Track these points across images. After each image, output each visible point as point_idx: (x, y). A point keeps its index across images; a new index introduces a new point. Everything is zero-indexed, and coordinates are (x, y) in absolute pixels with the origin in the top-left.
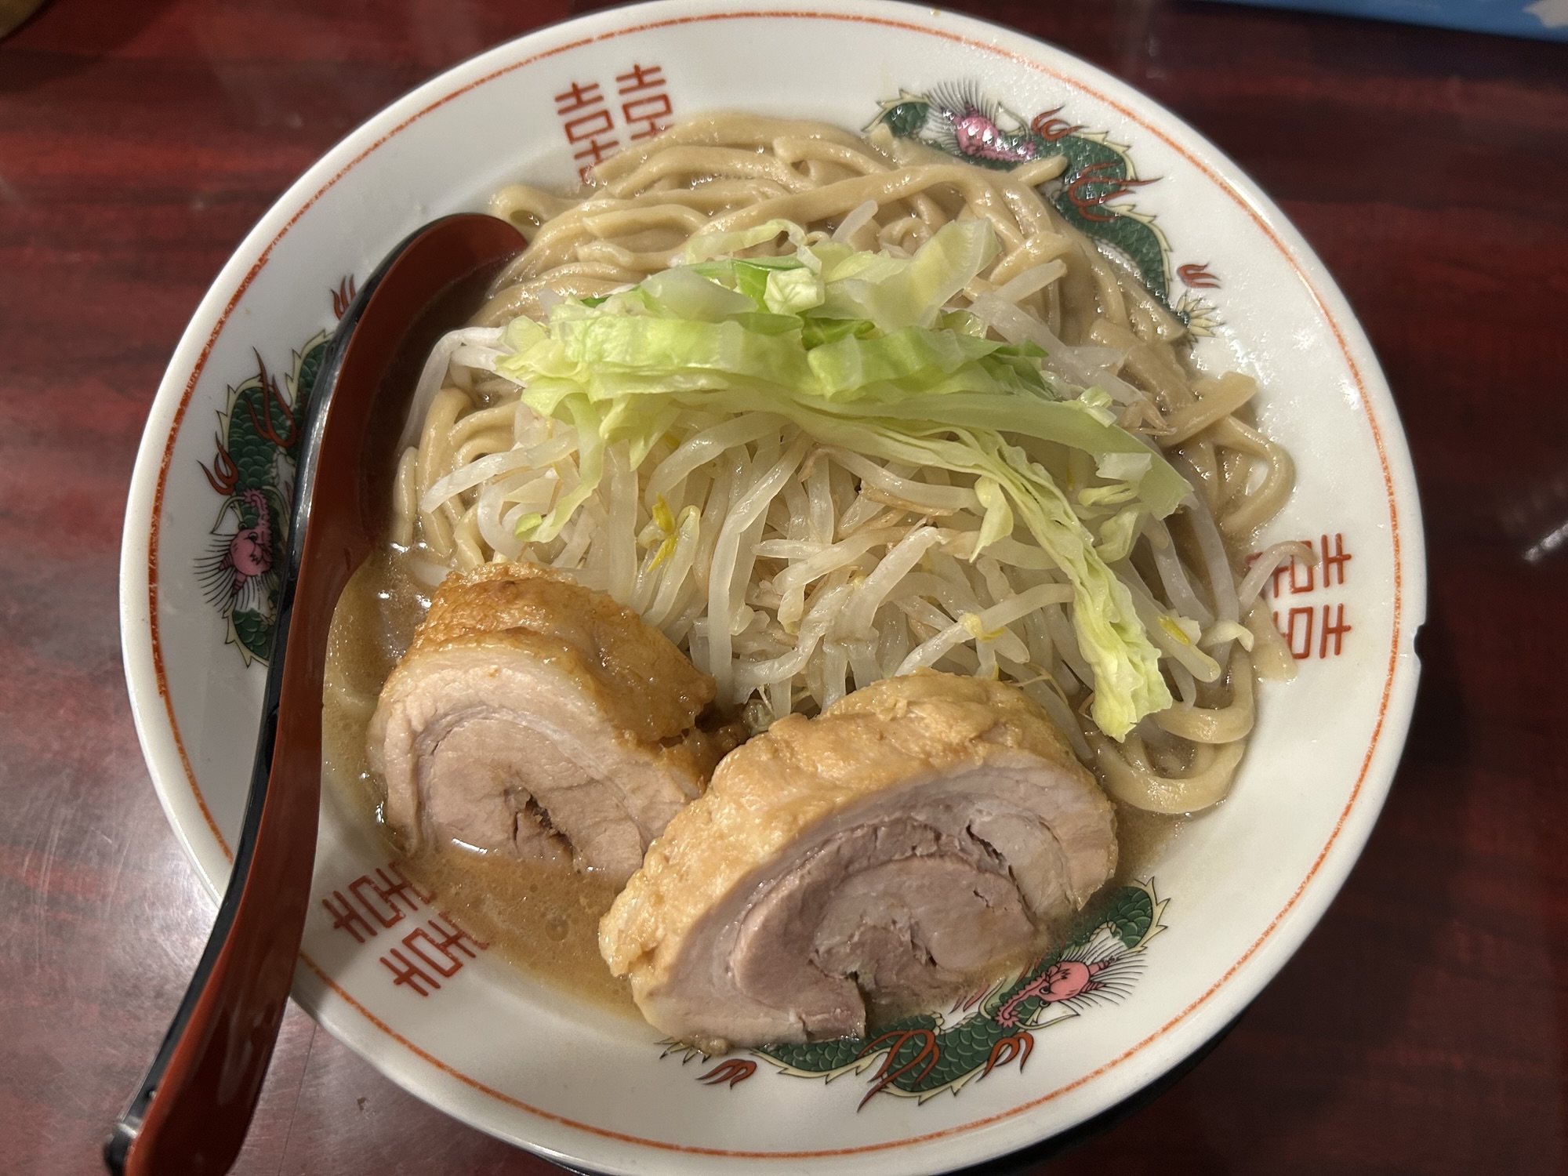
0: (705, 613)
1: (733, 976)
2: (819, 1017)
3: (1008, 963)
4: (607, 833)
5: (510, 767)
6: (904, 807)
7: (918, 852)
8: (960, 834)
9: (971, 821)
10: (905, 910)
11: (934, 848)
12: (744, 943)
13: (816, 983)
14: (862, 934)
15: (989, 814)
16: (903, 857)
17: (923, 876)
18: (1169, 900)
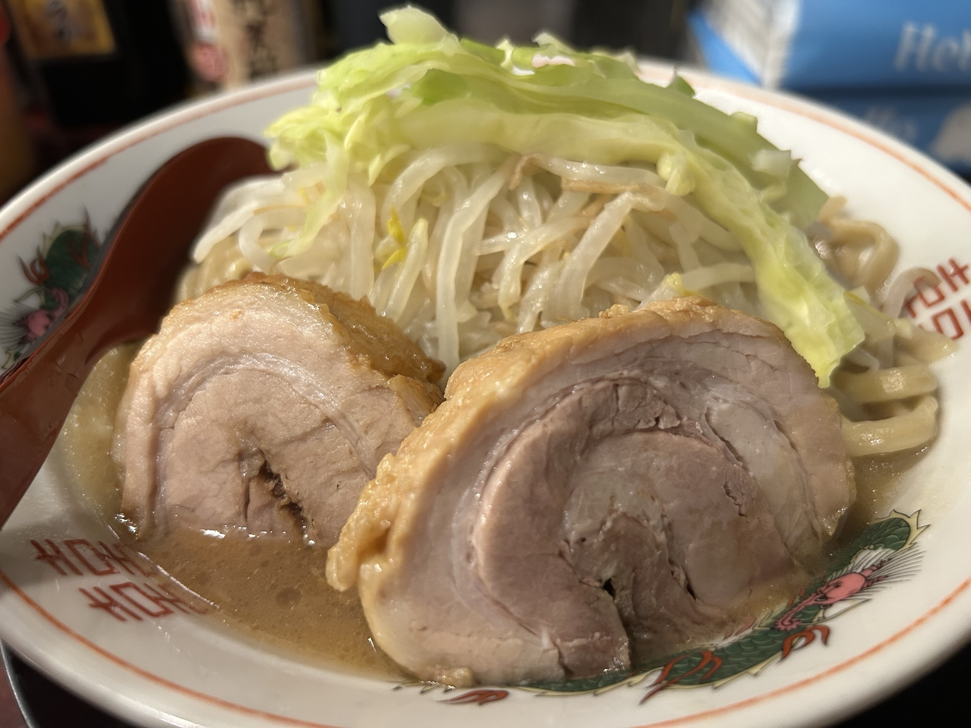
0: (433, 318)
1: (477, 566)
2: (576, 642)
3: (770, 597)
4: (340, 491)
5: (246, 423)
6: (641, 366)
7: (662, 426)
8: (700, 418)
9: (708, 409)
10: (657, 503)
11: (678, 423)
12: (487, 506)
13: (570, 588)
14: (615, 521)
15: (725, 401)
16: (647, 427)
17: (671, 454)
18: (920, 511)
